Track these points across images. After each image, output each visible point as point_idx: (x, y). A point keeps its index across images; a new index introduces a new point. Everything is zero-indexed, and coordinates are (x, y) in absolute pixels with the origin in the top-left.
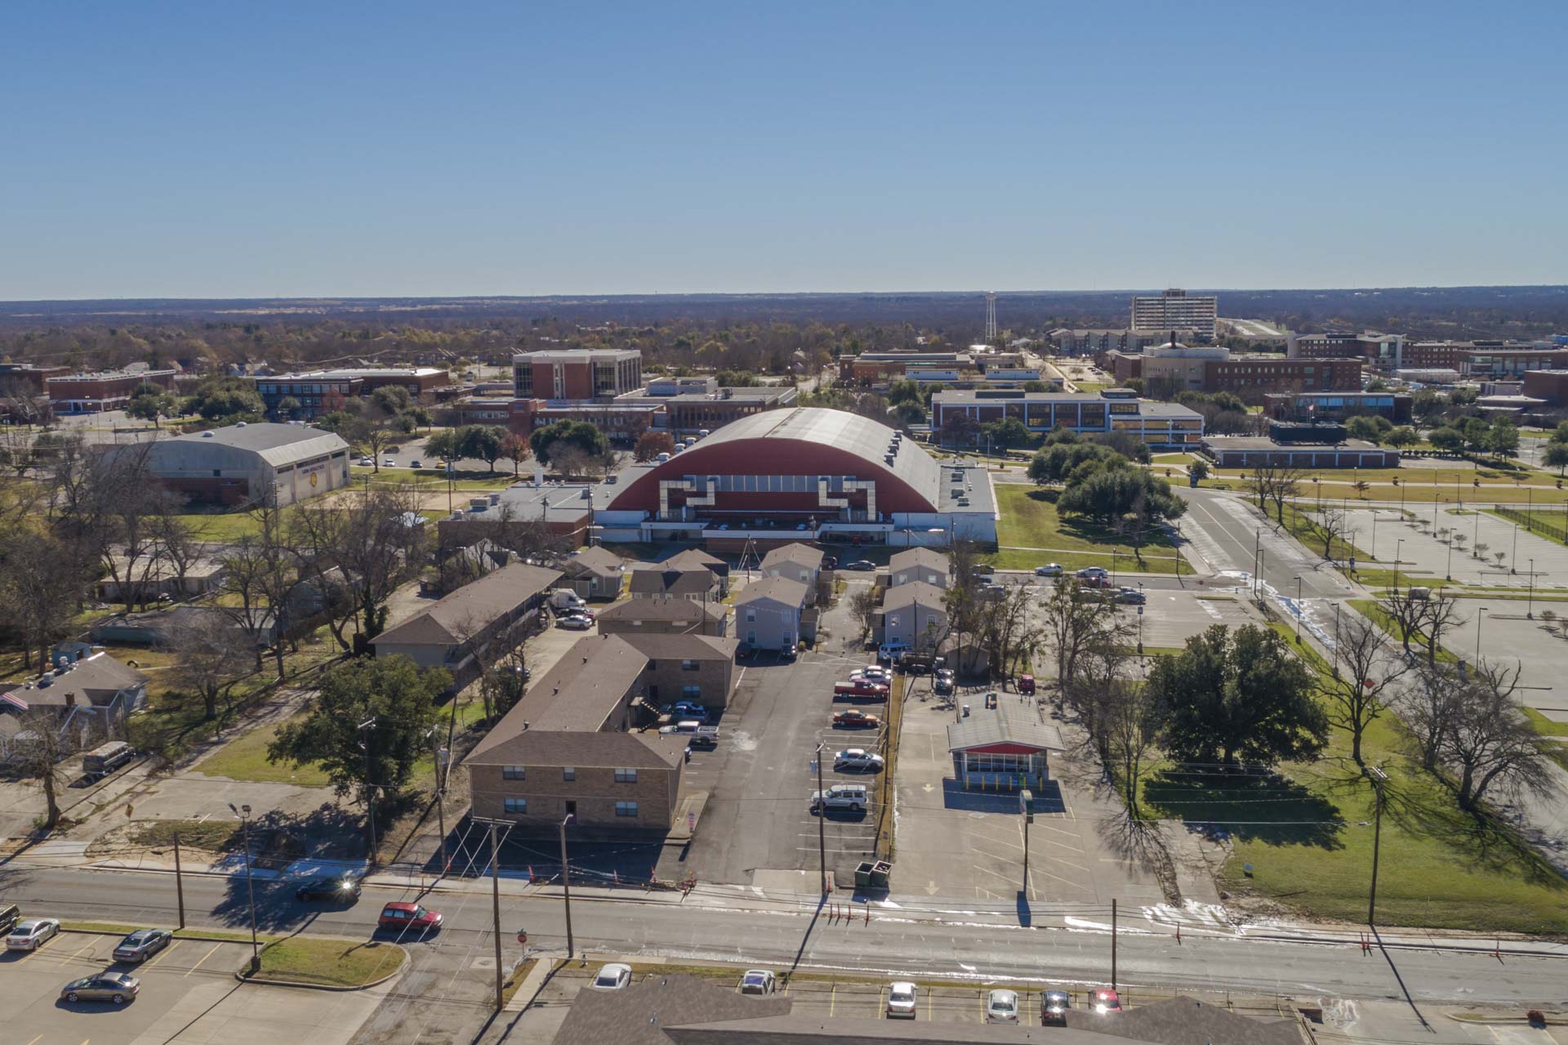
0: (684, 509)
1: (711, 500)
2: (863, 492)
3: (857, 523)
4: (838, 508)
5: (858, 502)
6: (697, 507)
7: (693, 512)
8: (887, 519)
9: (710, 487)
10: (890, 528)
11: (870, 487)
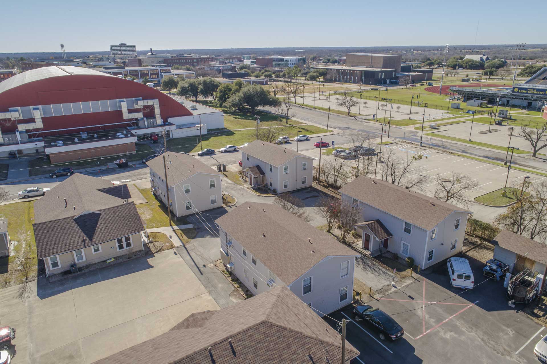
0: (18, 134)
1: (39, 124)
2: (152, 107)
3: (151, 127)
4: (137, 119)
5: (149, 113)
6: (27, 131)
7: (26, 136)
8: (166, 123)
9: (38, 115)
10: (173, 128)
11: (155, 103)
